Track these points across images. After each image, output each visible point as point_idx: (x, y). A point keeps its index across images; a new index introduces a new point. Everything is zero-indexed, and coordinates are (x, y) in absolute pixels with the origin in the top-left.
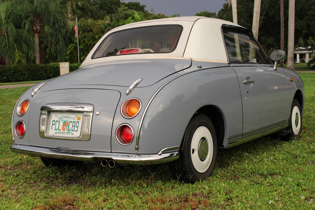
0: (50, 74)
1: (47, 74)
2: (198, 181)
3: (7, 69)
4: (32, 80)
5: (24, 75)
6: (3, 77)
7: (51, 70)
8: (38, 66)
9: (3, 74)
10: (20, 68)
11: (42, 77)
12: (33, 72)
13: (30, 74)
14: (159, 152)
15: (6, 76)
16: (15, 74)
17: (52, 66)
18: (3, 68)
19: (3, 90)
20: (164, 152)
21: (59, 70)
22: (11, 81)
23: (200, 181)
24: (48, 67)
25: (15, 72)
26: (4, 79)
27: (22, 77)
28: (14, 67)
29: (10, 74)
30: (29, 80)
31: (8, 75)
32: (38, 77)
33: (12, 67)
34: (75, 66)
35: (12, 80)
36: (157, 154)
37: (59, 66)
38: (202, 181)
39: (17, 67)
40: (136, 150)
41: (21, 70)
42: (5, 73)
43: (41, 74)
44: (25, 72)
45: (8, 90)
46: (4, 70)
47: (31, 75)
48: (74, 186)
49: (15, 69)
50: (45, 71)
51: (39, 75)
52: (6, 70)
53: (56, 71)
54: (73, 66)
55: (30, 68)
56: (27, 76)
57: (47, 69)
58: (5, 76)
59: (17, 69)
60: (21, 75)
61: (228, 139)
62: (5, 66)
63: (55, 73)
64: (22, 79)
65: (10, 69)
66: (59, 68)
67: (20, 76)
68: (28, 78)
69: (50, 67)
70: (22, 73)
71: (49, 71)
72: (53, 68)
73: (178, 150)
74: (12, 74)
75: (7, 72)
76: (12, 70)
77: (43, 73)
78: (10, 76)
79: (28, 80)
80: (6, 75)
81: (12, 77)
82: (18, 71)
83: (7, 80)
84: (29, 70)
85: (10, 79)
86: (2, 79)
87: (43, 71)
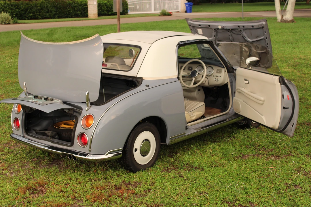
0: (78, 12)
1: (75, 11)
2: (139, 171)
3: (34, 5)
4: (59, 17)
5: (51, 12)
6: (29, 14)
7: (79, 7)
8: (65, 2)
9: (29, 10)
10: (47, 4)
11: (69, 15)
12: (60, 9)
13: (56, 11)
14: (105, 153)
15: (33, 13)
16: (42, 10)
17: (79, 3)
18: (29, 5)
19: (27, 31)
20: (109, 153)
21: (87, 8)
22: (37, 19)
23: (141, 171)
24: (76, 4)
25: (42, 9)
26: (30, 16)
27: (49, 14)
28: (40, 3)
29: (36, 10)
30: (56, 17)
31: (34, 12)
32: (65, 15)
33: (38, 3)
34: (104, 3)
35: (38, 17)
36: (104, 154)
37: (87, 3)
38: (142, 171)
39: (43, 3)
40: (89, 151)
41: (47, 6)
42: (31, 9)
43: (68, 11)
44: (52, 9)
45: (32, 33)
46: (30, 6)
47: (57, 13)
48: (54, 168)
49: (41, 5)
50: (72, 8)
51: (66, 12)
52: (32, 7)
53: (84, 8)
54: (102, 3)
55: (57, 5)
56: (54, 13)
57: (74, 6)
58: (31, 13)
59: (43, 5)
60: (48, 12)
61: (170, 138)
62: (31, 3)
63: (82, 10)
64: (48, 16)
65: (36, 5)
66: (87, 5)
67: (46, 13)
68: (54, 15)
69: (78, 4)
70: (48, 10)
71: (77, 8)
72: (80, 5)
73: (121, 151)
74: (39, 10)
75: (33, 9)
76: (38, 6)
77: (70, 11)
78: (37, 12)
79: (54, 18)
80: (32, 11)
81: (38, 13)
82: (44, 7)
83: (33, 17)
84: (56, 7)
85: (36, 16)
86: (28, 15)
87: (70, 8)
